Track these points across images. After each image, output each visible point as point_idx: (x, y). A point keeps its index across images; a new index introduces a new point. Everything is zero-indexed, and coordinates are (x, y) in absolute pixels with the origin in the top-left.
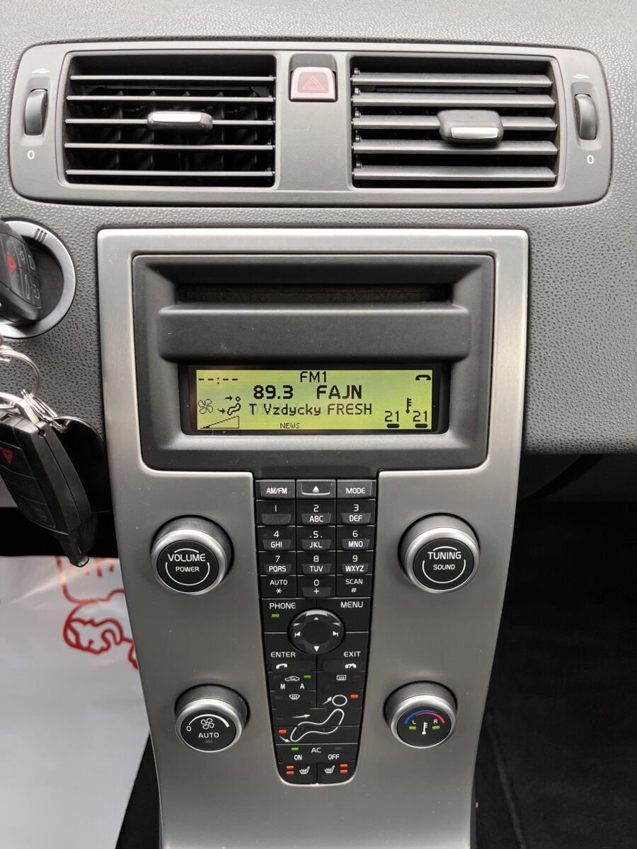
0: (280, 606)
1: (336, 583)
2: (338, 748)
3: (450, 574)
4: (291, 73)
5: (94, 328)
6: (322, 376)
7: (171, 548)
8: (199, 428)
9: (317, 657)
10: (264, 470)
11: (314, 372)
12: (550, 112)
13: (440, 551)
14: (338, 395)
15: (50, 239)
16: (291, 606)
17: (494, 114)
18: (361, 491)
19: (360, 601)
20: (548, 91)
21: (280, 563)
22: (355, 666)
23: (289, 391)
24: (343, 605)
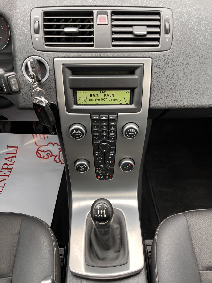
0: (96, 142)
1: (108, 137)
2: (109, 172)
3: (132, 135)
4: (97, 16)
5: (54, 81)
6: (105, 92)
7: (73, 130)
8: (78, 104)
9: (104, 152)
10: (93, 113)
11: (103, 91)
12: (159, 26)
13: (130, 130)
14: (109, 96)
15: (43, 60)
16: (99, 142)
18: (114, 118)
19: (114, 141)
20: (159, 20)
21: (97, 133)
22: (112, 155)
23: (98, 95)
24: (110, 142)
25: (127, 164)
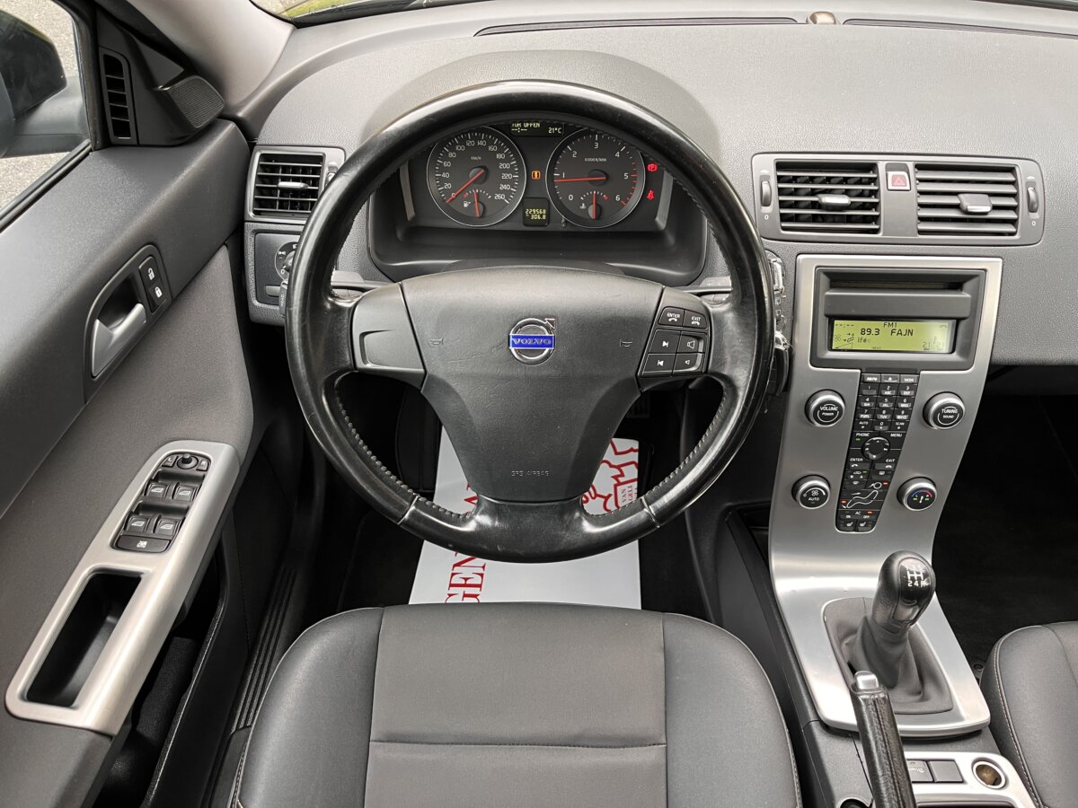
0: (861, 435)
1: (891, 424)
2: (870, 513)
3: (950, 420)
4: (886, 173)
6: (894, 325)
7: (822, 404)
8: (834, 348)
9: (873, 461)
10: (867, 369)
11: (891, 323)
12: (1014, 196)
13: (947, 409)
14: (901, 334)
16: (867, 435)
17: (986, 196)
18: (911, 380)
19: (901, 433)
20: (1014, 183)
21: (867, 413)
22: (890, 467)
23: (878, 331)
24: (892, 435)
25: (921, 492)
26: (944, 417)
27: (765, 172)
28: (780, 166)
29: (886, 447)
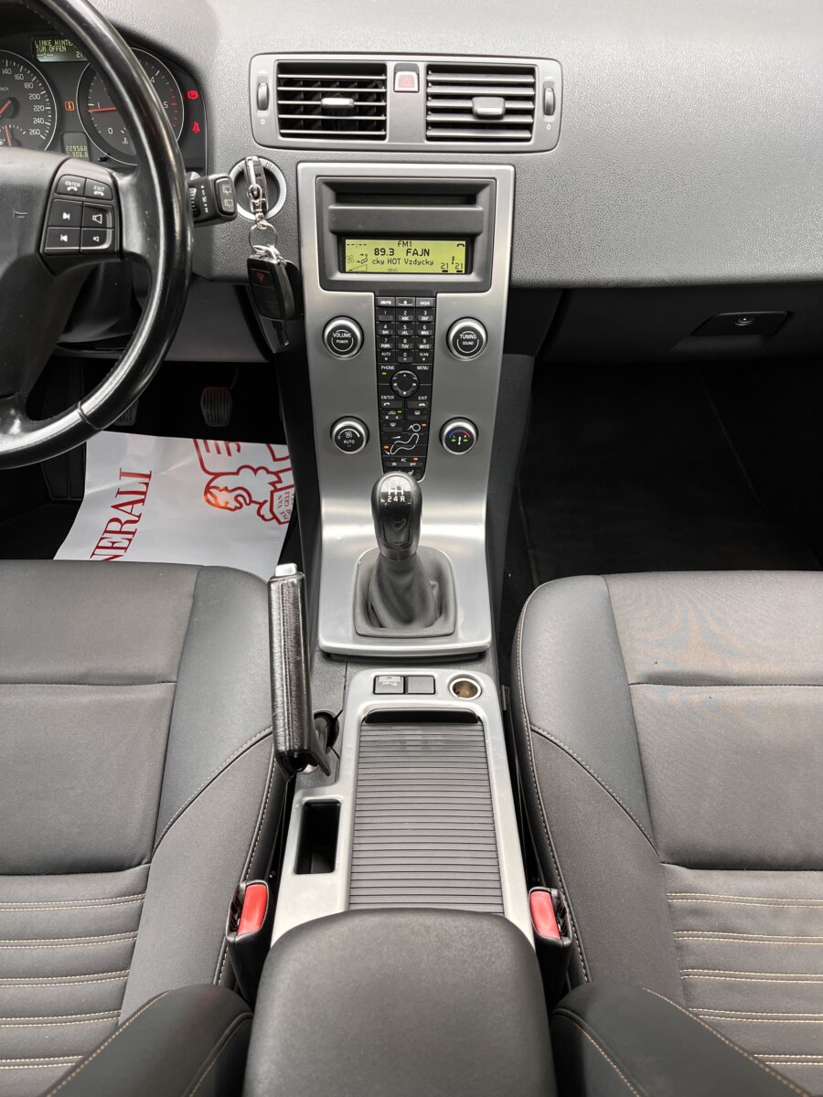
0: (386, 367)
1: (414, 353)
2: (415, 459)
3: (471, 347)
4: (395, 74)
5: (296, 216)
6: (409, 243)
7: (334, 330)
8: (347, 270)
9: (405, 397)
10: (380, 291)
11: (405, 241)
12: (531, 98)
13: (466, 334)
14: (417, 254)
15: (273, 168)
16: (392, 368)
17: (502, 100)
18: (427, 304)
19: (427, 365)
20: (532, 85)
21: (387, 343)
22: (424, 405)
23: (392, 251)
24: (419, 368)
25: (459, 432)
26: (464, 343)
27: (263, 73)
28: (283, 67)
29: (415, 381)
